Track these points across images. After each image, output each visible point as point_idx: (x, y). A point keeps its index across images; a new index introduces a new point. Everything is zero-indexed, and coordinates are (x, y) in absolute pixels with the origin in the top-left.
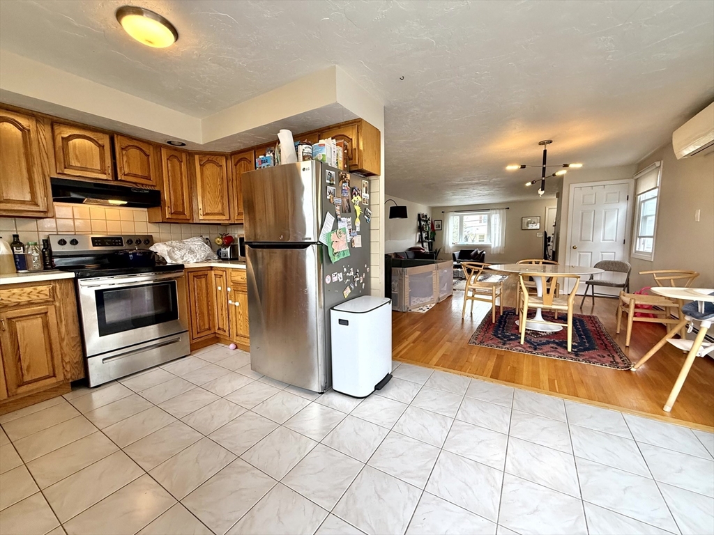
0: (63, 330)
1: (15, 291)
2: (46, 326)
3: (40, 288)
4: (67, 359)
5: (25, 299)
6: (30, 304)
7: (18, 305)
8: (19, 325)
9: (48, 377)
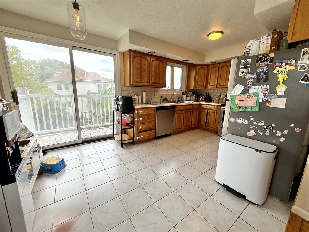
0: (217, 118)
1: (211, 106)
2: (214, 116)
3: (215, 106)
4: (216, 125)
5: (212, 108)
6: (213, 110)
7: (211, 109)
8: (210, 114)
9: (212, 128)
